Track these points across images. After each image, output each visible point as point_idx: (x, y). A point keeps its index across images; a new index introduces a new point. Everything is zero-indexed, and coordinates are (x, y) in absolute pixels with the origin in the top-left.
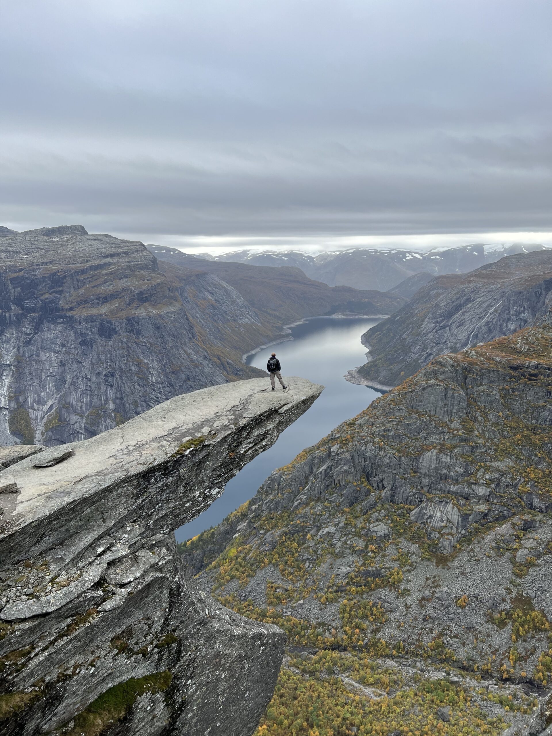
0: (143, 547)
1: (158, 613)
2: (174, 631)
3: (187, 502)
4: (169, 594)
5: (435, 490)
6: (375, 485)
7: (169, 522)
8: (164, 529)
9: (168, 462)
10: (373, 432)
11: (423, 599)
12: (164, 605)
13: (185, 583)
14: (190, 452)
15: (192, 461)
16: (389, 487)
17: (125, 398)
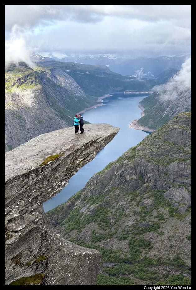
0: (26, 212)
1: (35, 246)
2: (44, 254)
3: (50, 188)
4: (41, 236)
5: (177, 182)
6: (146, 180)
7: (40, 199)
8: (38, 203)
9: (38, 168)
10: (145, 153)
11: (170, 236)
12: (38, 241)
13: (49, 230)
14: (50, 163)
15: (51, 168)
16: (153, 181)
17: (13, 137)
